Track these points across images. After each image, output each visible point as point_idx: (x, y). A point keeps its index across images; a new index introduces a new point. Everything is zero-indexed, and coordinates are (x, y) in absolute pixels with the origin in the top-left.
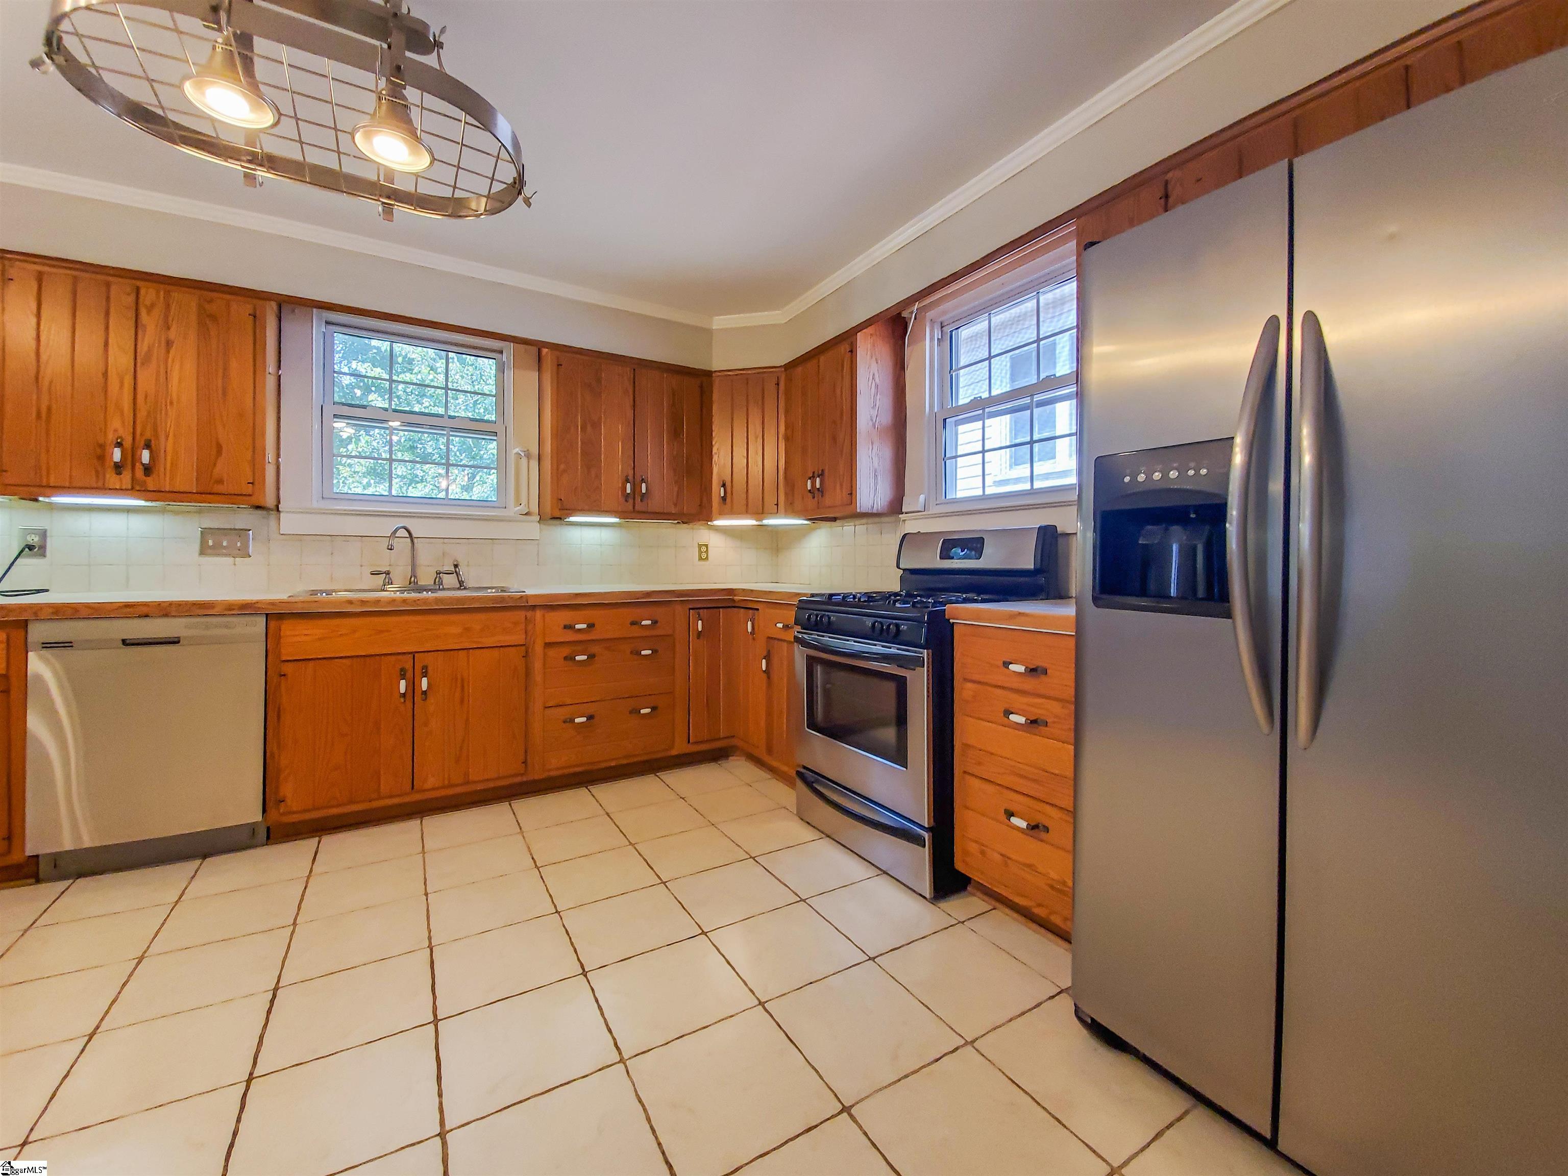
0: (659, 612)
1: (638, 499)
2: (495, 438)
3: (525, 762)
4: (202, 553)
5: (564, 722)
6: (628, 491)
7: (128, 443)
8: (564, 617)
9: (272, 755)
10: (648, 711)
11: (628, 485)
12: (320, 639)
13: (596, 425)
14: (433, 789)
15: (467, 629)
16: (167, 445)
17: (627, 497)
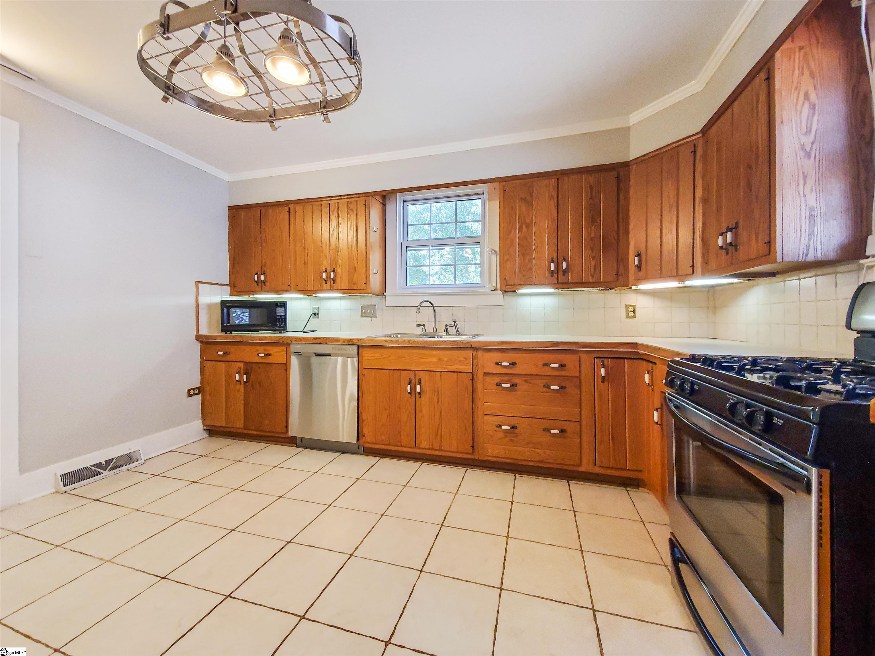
0: (568, 359)
1: (560, 273)
2: (480, 246)
3: (473, 447)
4: (361, 316)
5: (497, 427)
6: (552, 268)
7: (328, 271)
8: (496, 356)
9: (361, 413)
10: (556, 432)
11: (552, 265)
12: (377, 359)
13: (529, 226)
14: (424, 449)
15: (440, 360)
16: (339, 270)
17: (552, 272)
